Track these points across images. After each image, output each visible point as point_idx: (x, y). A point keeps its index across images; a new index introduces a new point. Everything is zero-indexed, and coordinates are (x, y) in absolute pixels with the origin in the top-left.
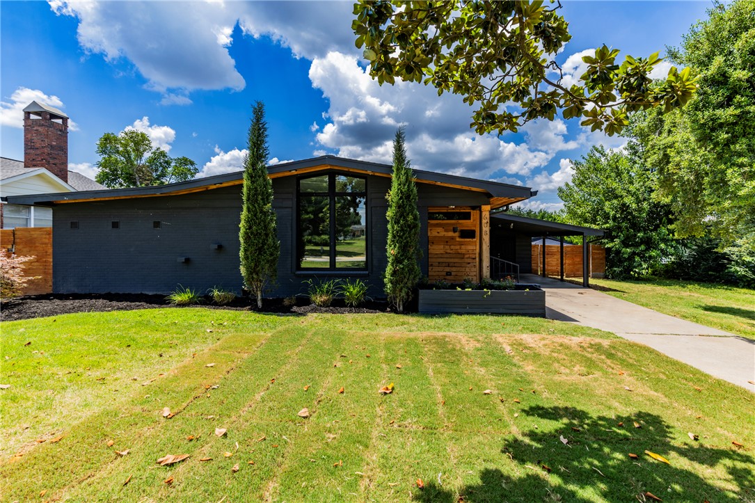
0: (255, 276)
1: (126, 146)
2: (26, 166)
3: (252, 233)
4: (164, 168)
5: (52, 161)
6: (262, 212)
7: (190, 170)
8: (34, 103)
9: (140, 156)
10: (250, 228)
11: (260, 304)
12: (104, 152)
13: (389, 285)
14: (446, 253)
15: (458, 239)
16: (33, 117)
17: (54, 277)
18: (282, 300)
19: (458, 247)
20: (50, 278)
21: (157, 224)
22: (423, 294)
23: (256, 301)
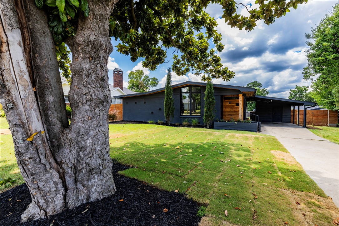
0: (168, 116)
1: (136, 75)
2: (114, 87)
3: (167, 104)
4: (148, 82)
5: (120, 85)
6: (169, 98)
7: (156, 82)
8: (116, 69)
9: (140, 79)
10: (167, 103)
11: (169, 124)
12: (130, 78)
13: (204, 120)
14: (231, 111)
15: (235, 106)
16: (115, 72)
17: (123, 116)
18: (175, 124)
19: (235, 109)
20: (122, 116)
21: (145, 103)
22: (215, 123)
23: (168, 123)
